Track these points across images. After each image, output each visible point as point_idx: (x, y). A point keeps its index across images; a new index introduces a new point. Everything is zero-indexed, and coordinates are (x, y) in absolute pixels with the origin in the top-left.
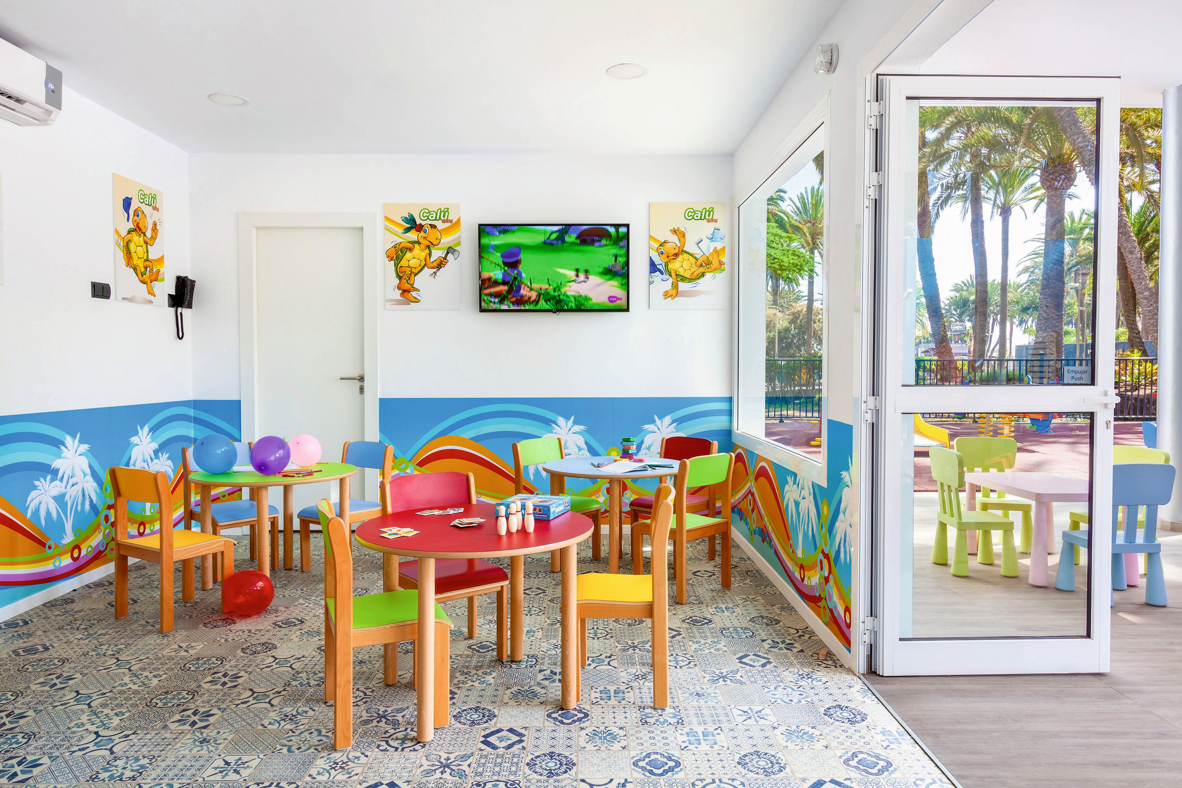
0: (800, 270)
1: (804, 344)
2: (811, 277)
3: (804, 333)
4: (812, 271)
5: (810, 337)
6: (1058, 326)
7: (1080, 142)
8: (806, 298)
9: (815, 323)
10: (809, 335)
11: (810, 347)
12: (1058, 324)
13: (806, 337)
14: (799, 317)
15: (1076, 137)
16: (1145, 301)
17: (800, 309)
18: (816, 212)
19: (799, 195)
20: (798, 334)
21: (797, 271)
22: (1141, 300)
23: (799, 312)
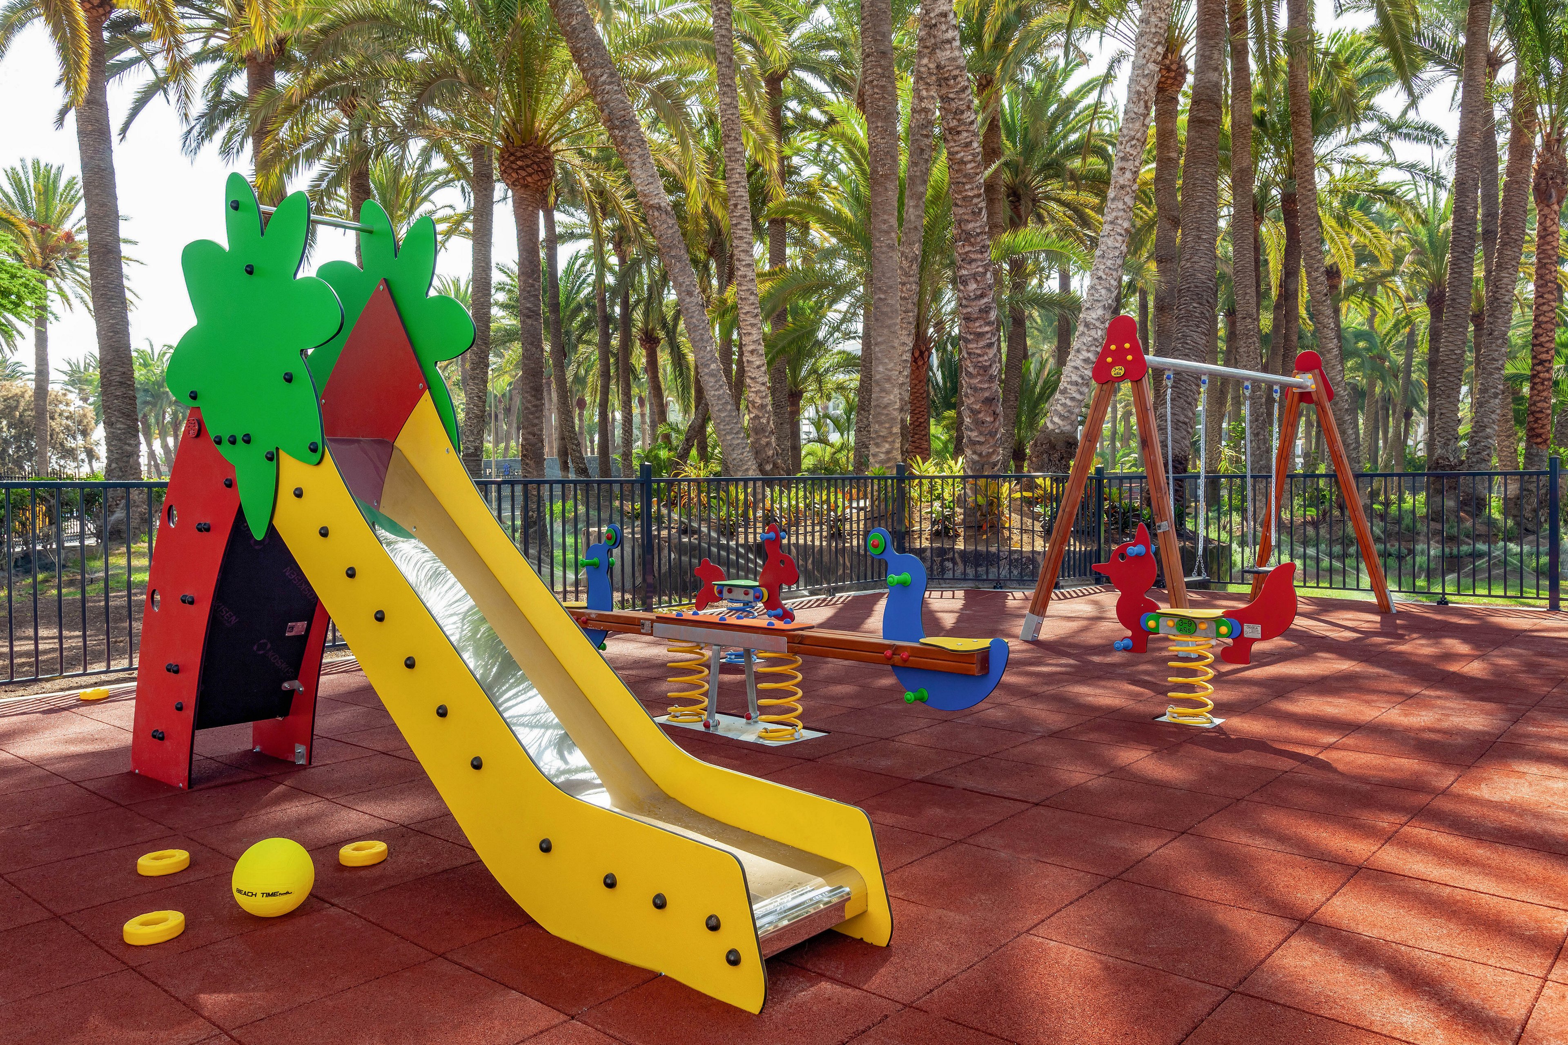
0: (17, 305)
1: (30, 456)
2: (41, 322)
3: (30, 435)
4: (44, 308)
5: (43, 442)
6: (536, 425)
7: (604, 83)
8: (33, 377)
9: (52, 418)
10: (42, 439)
11: (45, 461)
12: (536, 421)
13: (34, 444)
14: (17, 407)
15: (598, 72)
16: (712, 380)
17: (18, 391)
18: (47, 209)
19: (9, 171)
20: (17, 438)
21: (11, 306)
22: (706, 377)
23: (17, 398)
